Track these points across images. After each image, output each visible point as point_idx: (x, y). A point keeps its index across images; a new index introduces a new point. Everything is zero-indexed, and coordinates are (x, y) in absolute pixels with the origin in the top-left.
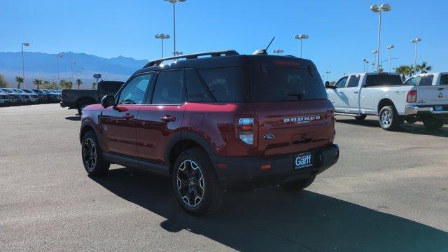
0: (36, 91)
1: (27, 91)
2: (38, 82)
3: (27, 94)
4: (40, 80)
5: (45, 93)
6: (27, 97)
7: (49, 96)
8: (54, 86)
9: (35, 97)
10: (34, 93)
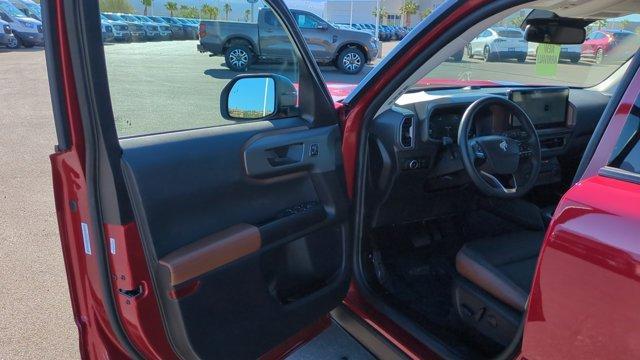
0: (168, 20)
1: (154, 20)
2: (171, 6)
3: (155, 24)
4: (174, 2)
5: (180, 24)
6: (155, 28)
7: (185, 28)
8: (193, 13)
9: (167, 28)
10: (164, 24)
